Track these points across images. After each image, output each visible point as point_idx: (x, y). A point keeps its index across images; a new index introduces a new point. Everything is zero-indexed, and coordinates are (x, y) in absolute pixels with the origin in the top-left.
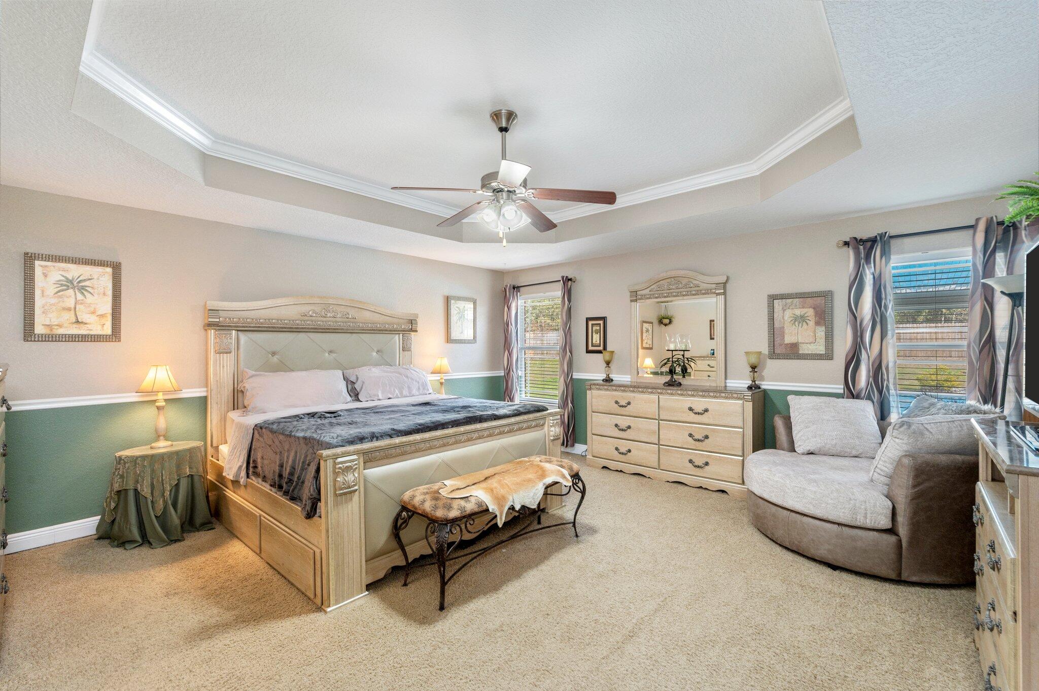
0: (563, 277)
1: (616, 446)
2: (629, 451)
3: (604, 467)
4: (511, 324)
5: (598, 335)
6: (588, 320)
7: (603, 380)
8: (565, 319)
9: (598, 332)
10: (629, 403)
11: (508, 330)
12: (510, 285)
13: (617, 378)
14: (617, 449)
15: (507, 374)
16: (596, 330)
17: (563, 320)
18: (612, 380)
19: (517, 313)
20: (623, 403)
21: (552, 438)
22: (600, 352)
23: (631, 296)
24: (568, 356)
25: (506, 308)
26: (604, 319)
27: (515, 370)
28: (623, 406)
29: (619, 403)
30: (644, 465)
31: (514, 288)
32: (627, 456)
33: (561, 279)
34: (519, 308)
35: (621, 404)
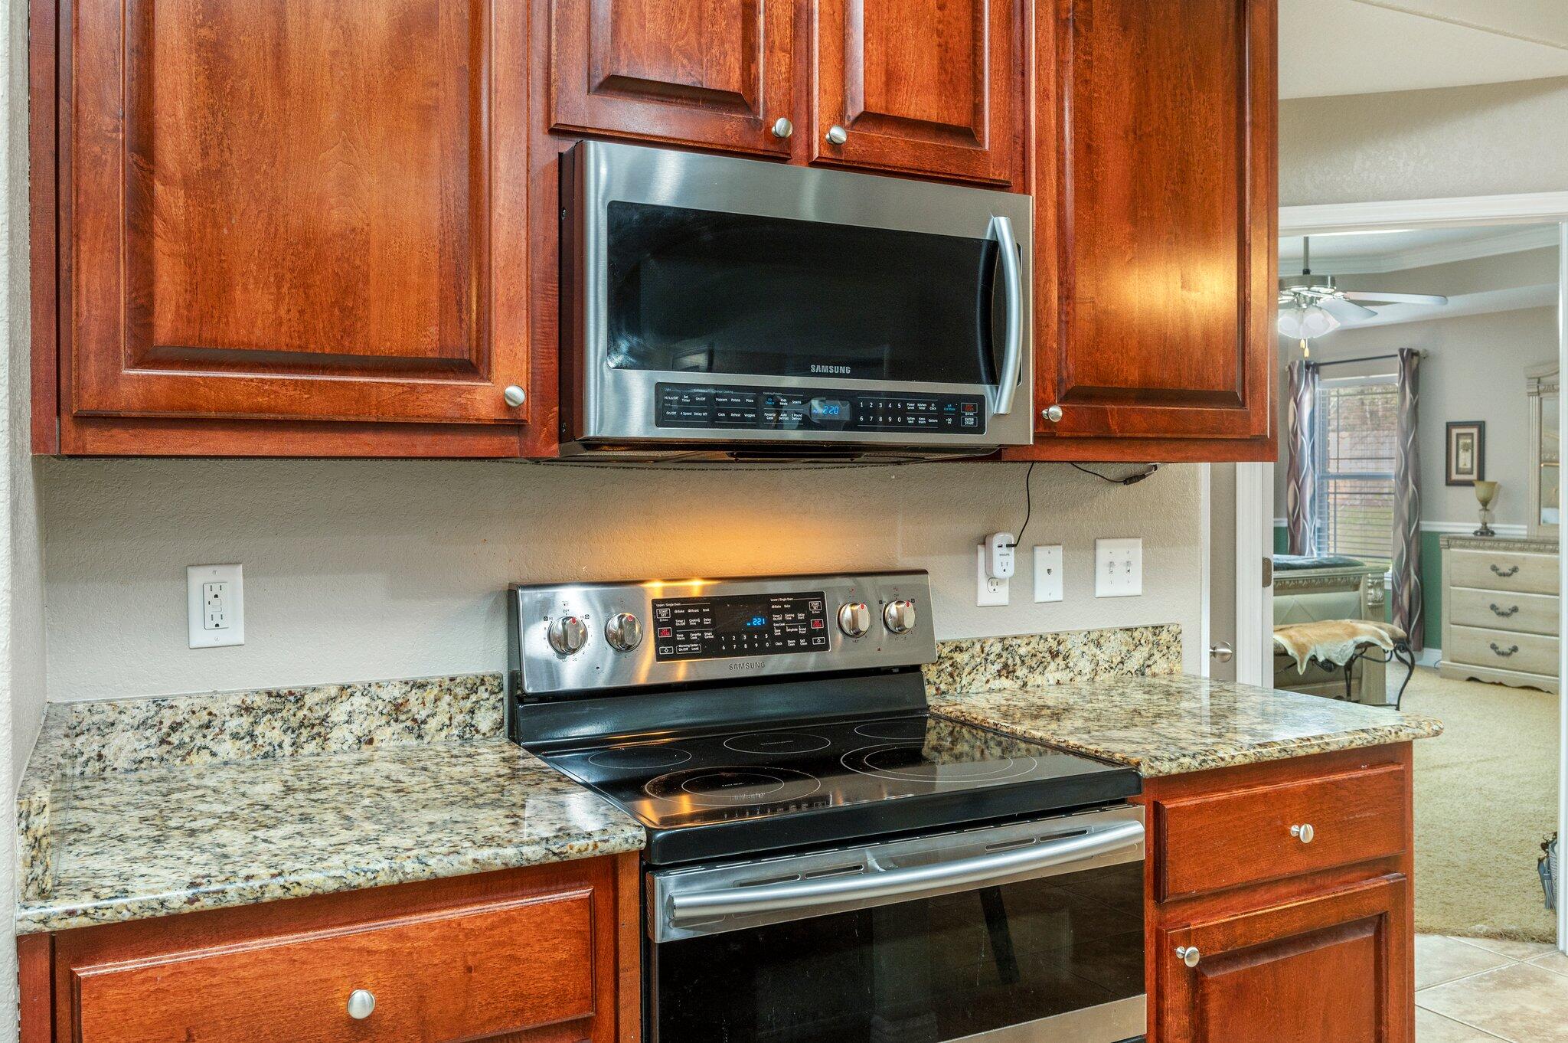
0: (1402, 351)
1: (1492, 642)
2: (1515, 649)
3: (1472, 679)
4: (1302, 433)
5: (1469, 454)
6: (1450, 426)
7: (1476, 533)
8: (1405, 426)
9: (1466, 448)
10: (1515, 570)
11: (1295, 444)
12: (1301, 362)
13: (1501, 528)
14: (1494, 647)
15: (1294, 524)
16: (1465, 445)
17: (1402, 427)
18: (1493, 533)
19: (1312, 413)
20: (1505, 569)
21: (1370, 604)
22: (1470, 484)
23: (1529, 386)
24: (1410, 490)
25: (1292, 404)
26: (1481, 426)
27: (1308, 516)
28: (1504, 575)
29: (1497, 570)
30: (1540, 670)
31: (1308, 366)
32: (1511, 658)
33: (1398, 353)
34: (1317, 402)
35: (1501, 571)
